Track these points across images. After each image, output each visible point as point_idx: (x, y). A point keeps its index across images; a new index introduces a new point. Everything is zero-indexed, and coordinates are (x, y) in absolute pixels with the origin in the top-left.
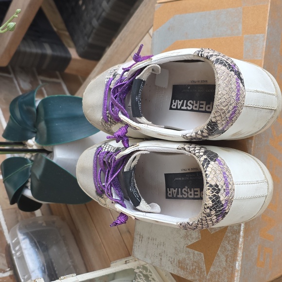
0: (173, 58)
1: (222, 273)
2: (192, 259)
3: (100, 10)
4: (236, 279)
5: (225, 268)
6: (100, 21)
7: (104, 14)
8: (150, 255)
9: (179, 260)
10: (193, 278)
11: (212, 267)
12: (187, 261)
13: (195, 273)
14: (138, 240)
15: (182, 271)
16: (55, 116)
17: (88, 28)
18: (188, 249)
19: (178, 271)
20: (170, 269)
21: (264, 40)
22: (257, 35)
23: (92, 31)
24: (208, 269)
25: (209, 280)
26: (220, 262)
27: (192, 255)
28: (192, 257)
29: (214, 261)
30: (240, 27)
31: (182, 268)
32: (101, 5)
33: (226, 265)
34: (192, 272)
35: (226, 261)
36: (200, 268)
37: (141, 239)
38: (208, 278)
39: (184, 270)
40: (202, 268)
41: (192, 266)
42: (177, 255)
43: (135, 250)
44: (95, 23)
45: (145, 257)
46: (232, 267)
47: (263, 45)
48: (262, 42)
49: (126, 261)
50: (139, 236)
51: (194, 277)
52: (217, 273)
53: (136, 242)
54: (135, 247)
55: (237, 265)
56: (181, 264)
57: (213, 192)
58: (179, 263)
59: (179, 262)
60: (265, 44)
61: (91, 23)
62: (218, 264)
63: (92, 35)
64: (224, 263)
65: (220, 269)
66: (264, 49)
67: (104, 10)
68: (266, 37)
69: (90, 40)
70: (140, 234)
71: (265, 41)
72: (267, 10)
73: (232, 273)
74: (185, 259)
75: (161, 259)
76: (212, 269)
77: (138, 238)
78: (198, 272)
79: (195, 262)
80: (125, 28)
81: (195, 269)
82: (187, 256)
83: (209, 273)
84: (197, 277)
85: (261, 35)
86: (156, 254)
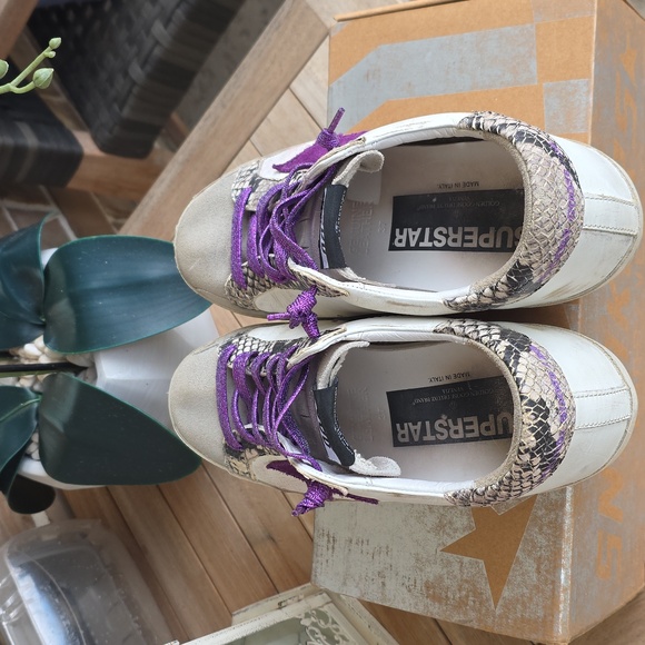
0: (412, 135)
1: (531, 599)
2: (459, 577)
3: (149, 43)
4: (561, 606)
5: (537, 587)
6: (149, 68)
7: (157, 52)
8: (357, 578)
9: (427, 582)
10: (462, 618)
11: (506, 587)
12: (447, 582)
13: (467, 605)
14: (325, 549)
15: (437, 605)
16: (95, 284)
17: (120, 82)
18: (447, 555)
19: (426, 606)
20: (407, 604)
21: (589, 92)
22: (572, 81)
23: (130, 92)
24: (497, 594)
25: (500, 617)
26: (523, 574)
27: (456, 567)
28: (457, 572)
29: (511, 574)
30: (534, 65)
31: (436, 598)
32: (148, 32)
33: (538, 580)
34: (461, 604)
35: (538, 572)
36: (477, 594)
37: (331, 546)
38: (498, 612)
39: (440, 602)
40: (481, 593)
41: (460, 591)
42: (421, 570)
43: (319, 570)
44: (137, 72)
45: (345, 584)
46: (553, 582)
47: (588, 103)
48: (584, 95)
49: (280, 604)
50: (326, 538)
51: (465, 614)
52: (518, 600)
53: (319, 553)
54: (319, 565)
55: (563, 577)
56: (433, 591)
57: (537, 417)
58: (428, 588)
59: (428, 586)
60: (591, 99)
61: (126, 74)
62: (519, 579)
63: (131, 101)
64: (534, 577)
65: (525, 591)
66: (591, 110)
67: (157, 43)
68: (592, 83)
69: (126, 112)
70: (328, 535)
71: (592, 94)
72: (591, 27)
73: (553, 593)
74: (441, 577)
75: (384, 584)
76: (506, 593)
77: (325, 543)
78: (474, 602)
79: (467, 581)
80: (232, 80)
81: (467, 597)
82: (445, 570)
83: (501, 602)
84: (472, 615)
85: (581, 82)
86: (370, 575)
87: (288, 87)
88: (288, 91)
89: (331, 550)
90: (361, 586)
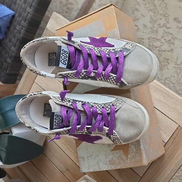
1: (135, 156)
2: (117, 156)
3: (11, 52)
4: (143, 155)
5: (136, 152)
6: (12, 59)
7: (13, 54)
8: (92, 166)
9: (109, 161)
10: (120, 167)
11: (129, 155)
12: (114, 159)
13: (121, 163)
14: (82, 161)
17: (5, 64)
18: (112, 152)
19: (111, 167)
20: (106, 168)
22: (113, 29)
23: (8, 66)
24: (127, 158)
26: (132, 150)
27: (116, 154)
29: (129, 151)
30: (104, 28)
32: (10, 50)
33: (136, 150)
34: (119, 163)
35: (135, 148)
37: (83, 160)
38: (128, 162)
39: (114, 165)
40: (123, 159)
41: (118, 160)
42: (107, 158)
43: (82, 168)
44: (9, 60)
45: (89, 169)
46: (140, 149)
47: (118, 33)
52: (132, 157)
53: (81, 163)
55: (142, 147)
56: (111, 162)
61: (6, 62)
62: (131, 152)
63: (9, 68)
65: (134, 154)
67: (13, 52)
68: (118, 29)
69: (8, 72)
70: (82, 157)
73: (141, 153)
74: (112, 158)
75: (99, 165)
78: (122, 161)
79: (119, 157)
81: (120, 161)
82: (113, 156)
84: (122, 165)
85: (115, 29)
86: (95, 164)
89: (83, 161)
90: (93, 168)
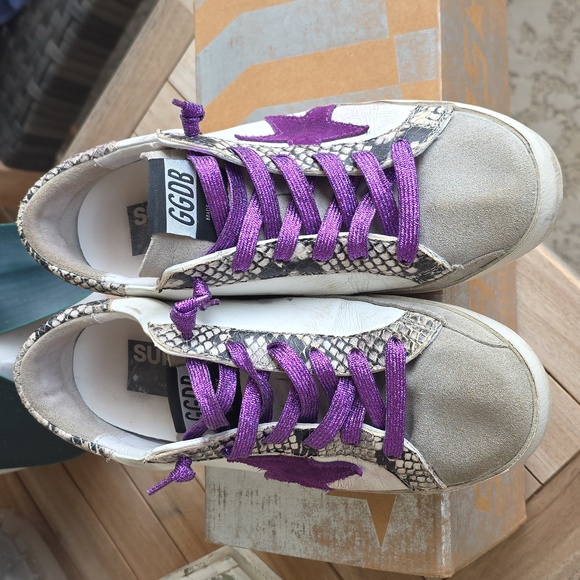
1: (414, 533)
2: (345, 518)
3: (43, 62)
4: (443, 539)
5: (418, 521)
6: (45, 85)
7: (52, 69)
8: (249, 529)
9: (315, 526)
10: (350, 558)
11: (389, 525)
12: (334, 525)
13: (354, 545)
14: (217, 503)
15: (326, 548)
17: (20, 102)
18: (332, 498)
19: (315, 550)
20: (297, 550)
21: (437, 40)
22: (420, 32)
23: (29, 108)
24: (381, 532)
25: (386, 554)
26: (405, 510)
27: (342, 509)
28: (342, 514)
29: (393, 510)
30: (384, 20)
31: (324, 541)
32: (42, 52)
33: (420, 514)
34: (348, 545)
35: (419, 506)
36: (363, 533)
37: (222, 500)
38: (383, 550)
39: (328, 545)
40: (367, 533)
41: (346, 531)
42: (309, 515)
43: (212, 525)
44: (34, 89)
45: (237, 536)
46: (434, 516)
47: (437, 50)
48: (433, 45)
49: (186, 571)
50: (217, 493)
51: (353, 554)
52: (402, 536)
53: (212, 508)
54: (211, 520)
55: (443, 509)
56: (321, 534)
58: (316, 532)
59: (316, 530)
60: (440, 47)
61: (24, 92)
62: (401, 515)
63: (31, 117)
64: (416, 511)
65: (408, 526)
66: (440, 57)
67: (51, 61)
68: (440, 32)
69: (27, 128)
70: (219, 490)
71: (440, 42)
73: (435, 527)
74: (328, 520)
75: (274, 532)
76: (390, 530)
77: (216, 498)
78: (360, 541)
79: (352, 522)
81: (354, 537)
82: (331, 513)
83: (385, 539)
84: (360, 554)
85: (429, 32)
86: (260, 525)
87: (167, 79)
88: (167, 83)
89: (222, 504)
90: (253, 536)
